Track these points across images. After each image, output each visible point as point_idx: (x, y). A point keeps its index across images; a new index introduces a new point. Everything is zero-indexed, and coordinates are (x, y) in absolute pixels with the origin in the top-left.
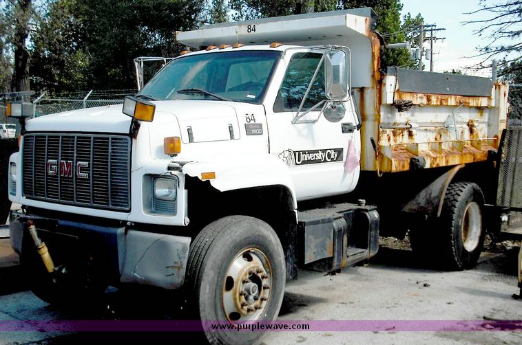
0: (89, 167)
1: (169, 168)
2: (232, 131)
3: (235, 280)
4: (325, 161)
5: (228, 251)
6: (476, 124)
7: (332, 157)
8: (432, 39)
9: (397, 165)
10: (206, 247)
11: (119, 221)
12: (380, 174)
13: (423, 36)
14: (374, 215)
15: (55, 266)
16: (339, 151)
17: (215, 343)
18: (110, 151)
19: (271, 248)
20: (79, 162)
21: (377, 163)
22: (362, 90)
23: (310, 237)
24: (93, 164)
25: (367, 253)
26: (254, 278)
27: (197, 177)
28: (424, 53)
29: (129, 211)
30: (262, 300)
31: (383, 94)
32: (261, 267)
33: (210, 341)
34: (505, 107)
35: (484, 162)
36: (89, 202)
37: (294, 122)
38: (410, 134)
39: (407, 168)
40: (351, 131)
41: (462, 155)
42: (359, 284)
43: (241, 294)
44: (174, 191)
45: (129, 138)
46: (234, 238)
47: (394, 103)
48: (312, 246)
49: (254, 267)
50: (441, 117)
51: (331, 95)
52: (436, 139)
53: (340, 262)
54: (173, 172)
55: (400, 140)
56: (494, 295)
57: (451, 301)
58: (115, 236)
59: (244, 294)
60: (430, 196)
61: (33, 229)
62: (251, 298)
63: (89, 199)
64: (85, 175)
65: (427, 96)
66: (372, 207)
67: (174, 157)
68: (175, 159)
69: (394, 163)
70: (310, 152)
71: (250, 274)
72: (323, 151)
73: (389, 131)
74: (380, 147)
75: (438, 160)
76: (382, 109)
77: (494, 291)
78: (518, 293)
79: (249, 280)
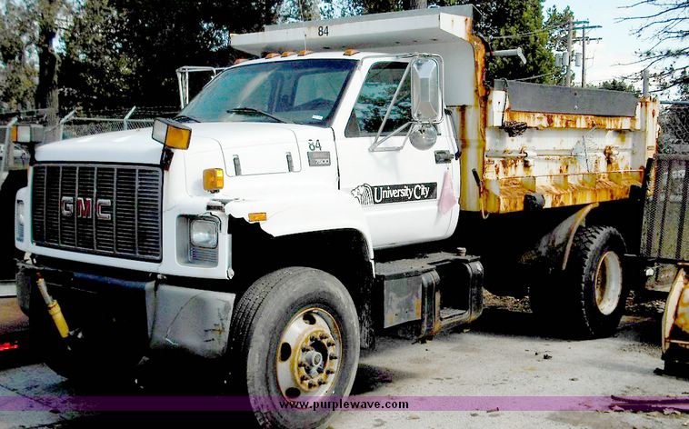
0: (112, 206)
1: (209, 208)
2: (291, 161)
3: (292, 347)
4: (413, 199)
5: (283, 310)
6: (615, 152)
7: (423, 193)
8: (585, 39)
9: (507, 204)
10: (256, 306)
11: (148, 273)
12: (485, 215)
13: (571, 36)
14: (477, 267)
15: (70, 330)
16: (432, 187)
17: (267, 426)
18: (137, 186)
19: (340, 308)
20: (99, 200)
21: (482, 201)
22: (463, 109)
23: (392, 294)
24: (117, 203)
25: (468, 316)
26: (318, 344)
27: (243, 219)
28: (574, 58)
29: (160, 261)
30: (328, 372)
31: (489, 115)
32: (327, 332)
33: (261, 424)
34: (653, 130)
35: (625, 200)
36: (112, 250)
37: (372, 150)
38: (526, 165)
39: (520, 207)
40: (447, 160)
41: (595, 192)
42: (462, 355)
43: (300, 365)
44: (215, 236)
45: (159, 170)
46: (291, 294)
47: (503, 125)
48: (394, 305)
49: (317, 332)
50: (568, 142)
51: (418, 115)
52: (561, 171)
53: (431, 326)
54: (214, 212)
55: (512, 172)
56: (631, 369)
57: (576, 377)
58: (142, 292)
59: (304, 366)
60: (553, 245)
61: (41, 282)
62: (314, 370)
63: (112, 246)
64: (107, 216)
65: (548, 117)
66: (474, 257)
67: (216, 194)
68: (216, 196)
69: (503, 202)
70: (393, 187)
71: (312, 340)
72: (411, 186)
73: (497, 161)
74: (485, 181)
75: (562, 197)
76: (488, 133)
77: (633, 364)
78: (662, 367)
79: (310, 348)
